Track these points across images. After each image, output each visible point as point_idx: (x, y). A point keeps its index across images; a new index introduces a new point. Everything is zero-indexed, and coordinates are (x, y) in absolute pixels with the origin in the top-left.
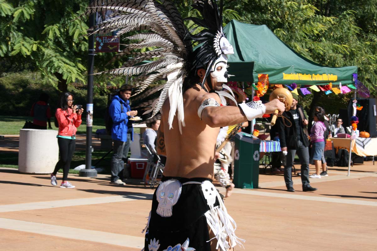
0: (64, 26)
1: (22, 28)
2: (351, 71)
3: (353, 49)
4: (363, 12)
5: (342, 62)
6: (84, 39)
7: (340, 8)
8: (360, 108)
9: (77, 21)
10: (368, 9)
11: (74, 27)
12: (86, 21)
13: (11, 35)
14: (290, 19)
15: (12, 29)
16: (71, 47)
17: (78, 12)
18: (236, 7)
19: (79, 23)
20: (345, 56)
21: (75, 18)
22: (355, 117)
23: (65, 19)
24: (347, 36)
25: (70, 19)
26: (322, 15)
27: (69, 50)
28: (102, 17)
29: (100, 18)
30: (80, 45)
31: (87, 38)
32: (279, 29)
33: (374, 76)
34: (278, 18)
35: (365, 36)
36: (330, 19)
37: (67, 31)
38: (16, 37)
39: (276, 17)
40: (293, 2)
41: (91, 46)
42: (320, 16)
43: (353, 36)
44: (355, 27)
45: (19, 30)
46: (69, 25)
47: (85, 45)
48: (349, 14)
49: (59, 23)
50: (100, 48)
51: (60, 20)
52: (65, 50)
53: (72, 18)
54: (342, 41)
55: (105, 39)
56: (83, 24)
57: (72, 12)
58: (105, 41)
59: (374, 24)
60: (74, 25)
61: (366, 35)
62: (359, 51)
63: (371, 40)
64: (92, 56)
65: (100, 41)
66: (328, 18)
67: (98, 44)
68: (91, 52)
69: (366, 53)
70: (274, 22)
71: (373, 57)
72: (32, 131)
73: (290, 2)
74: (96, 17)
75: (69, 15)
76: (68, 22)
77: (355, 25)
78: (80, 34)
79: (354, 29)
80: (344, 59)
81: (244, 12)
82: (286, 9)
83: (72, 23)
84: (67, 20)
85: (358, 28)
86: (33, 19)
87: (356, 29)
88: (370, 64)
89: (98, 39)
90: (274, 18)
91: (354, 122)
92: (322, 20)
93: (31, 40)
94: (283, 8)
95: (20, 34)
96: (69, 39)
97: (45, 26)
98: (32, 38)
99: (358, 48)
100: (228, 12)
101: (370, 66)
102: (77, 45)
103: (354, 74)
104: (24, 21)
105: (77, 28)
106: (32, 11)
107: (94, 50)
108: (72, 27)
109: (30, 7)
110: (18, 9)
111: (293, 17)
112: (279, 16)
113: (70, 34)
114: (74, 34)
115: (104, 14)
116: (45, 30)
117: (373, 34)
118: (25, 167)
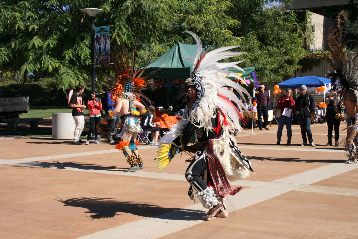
0: (75, 50)
1: (50, 53)
2: (250, 71)
3: (256, 56)
4: (263, 32)
5: (249, 64)
6: (88, 58)
7: (249, 30)
8: (258, 92)
9: (83, 47)
10: (265, 30)
11: (81, 50)
12: (89, 46)
13: (43, 57)
14: (216, 39)
15: (43, 53)
16: (80, 63)
17: (83, 41)
18: (182, 33)
19: (84, 48)
20: (251, 60)
21: (82, 45)
22: (255, 98)
23: (76, 46)
24: (253, 48)
25: (79, 46)
26: (235, 37)
27: (78, 65)
28: (99, 44)
29: (98, 44)
30: (86, 61)
31: (89, 57)
32: (209, 46)
33: (270, 72)
34: (209, 38)
35: (264, 47)
36: (240, 38)
37: (78, 54)
38: (46, 58)
39: (208, 38)
40: (217, 29)
41: (93, 62)
42: (233, 37)
43: (256, 48)
44: (258, 42)
45: (48, 53)
46: (78, 50)
47: (88, 61)
48: (253, 34)
49: (72, 49)
50: (98, 62)
51: (73, 46)
52: (76, 65)
53: (80, 45)
54: (250, 51)
55: (101, 56)
56: (87, 48)
57: (80, 41)
58: (101, 58)
59: (270, 40)
60: (81, 49)
61: (266, 47)
62: (260, 57)
63: (268, 50)
64: (94, 67)
65: (98, 58)
66: (238, 38)
67: (97, 60)
68: (93, 65)
69: (265, 58)
70: (207, 41)
71: (270, 60)
72: (59, 114)
73: (215, 29)
74: (95, 43)
75: (78, 43)
76: (78, 48)
77: (257, 41)
78: (85, 55)
79: (257, 44)
80: (251, 62)
81: (188, 36)
82: (213, 33)
83: (80, 48)
84: (77, 46)
85: (259, 43)
86: (56, 47)
87: (258, 43)
88: (267, 65)
89: (97, 57)
90: (207, 38)
91: (254, 101)
92: (235, 39)
93: (56, 60)
94: (211, 32)
95: (48, 56)
96: (79, 58)
97: (64, 51)
98: (56, 59)
99: (260, 55)
100: (177, 37)
101: (267, 66)
102: (84, 61)
103: (253, 72)
104: (51, 49)
105: (83, 51)
106: (55, 42)
107: (95, 64)
108: (80, 50)
109: (54, 39)
110: (47, 42)
111: (218, 38)
112: (210, 37)
113: (79, 55)
114: (81, 55)
115: (100, 42)
116: (64, 53)
117: (270, 46)
118: (56, 136)
